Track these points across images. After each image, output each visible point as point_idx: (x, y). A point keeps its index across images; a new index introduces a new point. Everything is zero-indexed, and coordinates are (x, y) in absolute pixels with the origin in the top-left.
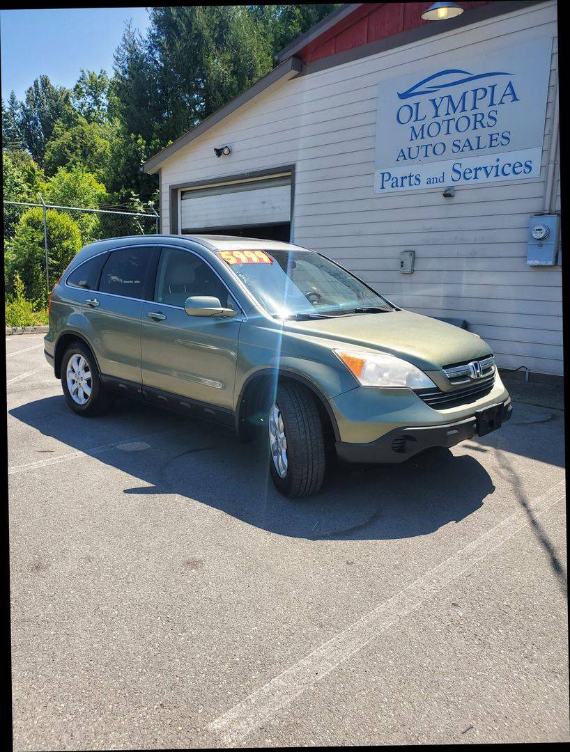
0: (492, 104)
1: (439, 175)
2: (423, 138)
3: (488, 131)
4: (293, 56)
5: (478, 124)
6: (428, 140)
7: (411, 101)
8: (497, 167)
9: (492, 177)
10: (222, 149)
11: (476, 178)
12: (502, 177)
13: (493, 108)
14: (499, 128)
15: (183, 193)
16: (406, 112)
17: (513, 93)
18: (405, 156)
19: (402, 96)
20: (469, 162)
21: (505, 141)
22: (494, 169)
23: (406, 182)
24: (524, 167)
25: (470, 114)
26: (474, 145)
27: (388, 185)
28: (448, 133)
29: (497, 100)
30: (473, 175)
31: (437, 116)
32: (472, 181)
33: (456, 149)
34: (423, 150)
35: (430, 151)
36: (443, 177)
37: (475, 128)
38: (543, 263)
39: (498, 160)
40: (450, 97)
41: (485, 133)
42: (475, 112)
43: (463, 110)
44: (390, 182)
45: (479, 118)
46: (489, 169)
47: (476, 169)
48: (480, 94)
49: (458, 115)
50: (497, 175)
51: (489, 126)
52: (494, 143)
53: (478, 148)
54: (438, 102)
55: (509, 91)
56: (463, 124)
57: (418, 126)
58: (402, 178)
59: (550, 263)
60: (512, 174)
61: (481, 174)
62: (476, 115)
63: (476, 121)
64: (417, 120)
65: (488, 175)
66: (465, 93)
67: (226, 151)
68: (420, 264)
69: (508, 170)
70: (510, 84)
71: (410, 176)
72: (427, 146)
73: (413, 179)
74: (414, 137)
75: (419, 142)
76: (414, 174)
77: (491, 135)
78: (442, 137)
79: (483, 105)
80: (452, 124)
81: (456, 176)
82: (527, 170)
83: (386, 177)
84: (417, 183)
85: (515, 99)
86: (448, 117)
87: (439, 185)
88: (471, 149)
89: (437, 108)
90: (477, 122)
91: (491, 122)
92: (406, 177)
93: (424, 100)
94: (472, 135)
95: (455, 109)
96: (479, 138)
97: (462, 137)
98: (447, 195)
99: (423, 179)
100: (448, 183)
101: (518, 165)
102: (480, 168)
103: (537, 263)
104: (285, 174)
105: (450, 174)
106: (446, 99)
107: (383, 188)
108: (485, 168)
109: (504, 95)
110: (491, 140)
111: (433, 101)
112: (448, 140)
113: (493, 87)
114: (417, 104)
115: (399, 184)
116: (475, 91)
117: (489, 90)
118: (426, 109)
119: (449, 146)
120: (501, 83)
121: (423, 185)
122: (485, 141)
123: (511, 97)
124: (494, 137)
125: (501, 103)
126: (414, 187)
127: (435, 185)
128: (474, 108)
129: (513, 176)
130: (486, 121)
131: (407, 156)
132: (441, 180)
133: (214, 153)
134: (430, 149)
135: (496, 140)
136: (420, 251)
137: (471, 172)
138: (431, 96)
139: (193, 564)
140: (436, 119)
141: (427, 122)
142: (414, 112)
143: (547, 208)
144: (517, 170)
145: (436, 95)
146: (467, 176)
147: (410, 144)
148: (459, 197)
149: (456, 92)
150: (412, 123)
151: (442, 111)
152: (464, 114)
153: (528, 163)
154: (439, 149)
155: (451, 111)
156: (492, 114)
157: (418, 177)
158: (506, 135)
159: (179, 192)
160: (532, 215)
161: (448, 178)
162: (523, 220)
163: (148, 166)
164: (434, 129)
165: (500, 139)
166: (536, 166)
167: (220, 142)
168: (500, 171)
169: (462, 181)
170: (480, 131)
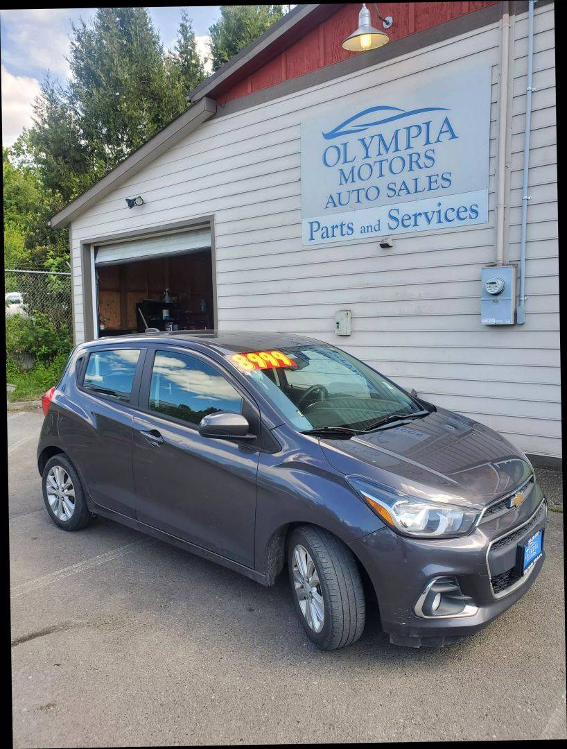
0: (428, 142)
1: (374, 223)
2: (353, 181)
3: (425, 172)
4: (206, 96)
5: (414, 165)
6: (359, 184)
7: (337, 141)
8: (439, 212)
9: (434, 225)
10: (135, 200)
11: (416, 225)
12: (445, 224)
13: (429, 147)
14: (438, 169)
15: (95, 249)
16: (332, 156)
17: (451, 130)
18: (334, 202)
19: (328, 136)
20: (408, 207)
21: (445, 184)
22: (436, 215)
23: (337, 231)
24: (469, 212)
25: (404, 153)
26: (412, 189)
27: (317, 235)
28: (381, 175)
29: (433, 138)
30: (412, 222)
31: (367, 157)
32: (411, 229)
33: (391, 193)
34: (354, 196)
35: (363, 197)
36: (379, 225)
37: (411, 170)
38: (501, 322)
39: (440, 204)
40: (380, 136)
41: (422, 175)
42: (410, 151)
43: (397, 150)
44: (320, 232)
45: (415, 158)
46: (430, 215)
47: (415, 216)
48: (414, 131)
49: (391, 155)
50: (439, 221)
51: (426, 167)
52: (434, 186)
53: (416, 191)
54: (367, 141)
55: (445, 128)
56: (397, 165)
57: (347, 168)
58: (333, 227)
59: (510, 321)
60: (456, 220)
61: (422, 220)
62: (411, 155)
63: (411, 162)
64: (345, 161)
65: (429, 221)
66: (397, 131)
67: (139, 202)
68: (360, 325)
69: (451, 215)
70: (447, 121)
71: (342, 225)
72: (358, 190)
73: (345, 228)
74: (343, 182)
75: (350, 186)
76: (346, 222)
77: (430, 177)
78: (375, 180)
79: (418, 145)
80: (386, 165)
81: (393, 224)
82: (473, 215)
83: (315, 226)
84: (350, 232)
85: (454, 136)
86: (380, 158)
87: (377, 234)
88: (409, 193)
89: (367, 148)
90: (413, 163)
91: (429, 163)
92: (337, 226)
93: (352, 140)
94: (408, 177)
95: (387, 149)
96: (416, 180)
97: (398, 180)
98: (384, 246)
99: (357, 228)
100: (385, 230)
101: (462, 209)
102: (420, 214)
103: (493, 321)
104: (204, 225)
105: (386, 221)
106: (377, 139)
107: (312, 239)
108: (426, 214)
109: (441, 132)
110: (430, 182)
111: (362, 140)
112: (382, 184)
113: (428, 124)
114: (345, 145)
115: (330, 234)
117: (424, 127)
118: (355, 150)
119: (384, 191)
120: (437, 119)
121: (357, 234)
122: (423, 183)
123: (448, 135)
124: (433, 179)
125: (438, 141)
126: (346, 237)
127: (370, 235)
128: (409, 147)
129: (457, 222)
130: (422, 161)
131: (337, 203)
132: (377, 228)
133: (126, 205)
134: (362, 194)
135: (436, 182)
136: (357, 310)
137: (410, 218)
138: (360, 135)
140: (368, 161)
141: (357, 164)
142: (342, 152)
143: (500, 257)
144: (462, 215)
145: (366, 134)
146: (406, 223)
147: (340, 189)
148: (399, 247)
149: (387, 131)
150: (340, 165)
151: (373, 151)
152: (397, 154)
153: (474, 208)
155: (383, 151)
156: (429, 154)
157: (351, 226)
158: (446, 176)
159: (92, 247)
160: (483, 266)
161: (384, 225)
162: (473, 273)
163: (55, 221)
164: (365, 172)
165: (440, 181)
166: (482, 210)
167: (131, 191)
168: (442, 217)
169: (400, 228)
170: (417, 173)
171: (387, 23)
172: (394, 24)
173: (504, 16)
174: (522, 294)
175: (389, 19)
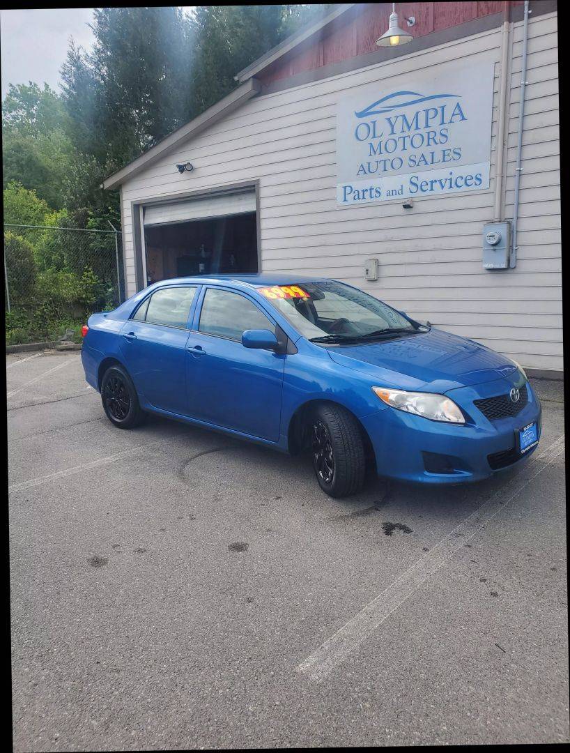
0: (443, 123)
1: (398, 188)
2: (381, 153)
3: (440, 147)
4: (254, 77)
5: (431, 141)
6: (385, 156)
7: (368, 119)
8: (451, 179)
9: (446, 190)
11: (432, 190)
12: (455, 189)
13: (443, 126)
14: (451, 145)
15: (144, 209)
16: (363, 131)
17: (461, 113)
18: (365, 170)
19: (360, 115)
20: (426, 175)
21: (456, 157)
22: (448, 181)
23: (367, 194)
24: (474, 180)
25: (423, 131)
27: (350, 197)
28: (404, 149)
29: (447, 120)
30: (429, 187)
31: (393, 133)
32: (428, 193)
33: (412, 164)
34: (381, 165)
35: (388, 166)
36: (402, 189)
37: (429, 145)
38: (498, 267)
39: (451, 173)
40: (404, 116)
41: (438, 149)
42: (428, 129)
43: (417, 128)
44: (352, 195)
45: (432, 135)
46: (443, 182)
47: (432, 182)
48: (431, 113)
49: (413, 132)
50: (451, 187)
51: (441, 143)
52: (447, 158)
53: (433, 163)
54: (393, 120)
55: (457, 112)
56: (417, 141)
57: (376, 143)
58: (363, 191)
59: (504, 266)
60: (465, 186)
61: (437, 186)
62: (429, 133)
63: (429, 138)
64: (374, 137)
65: (443, 187)
66: (418, 113)
67: (188, 167)
68: (385, 271)
69: (461, 182)
70: (458, 105)
71: (371, 189)
72: (385, 161)
73: (373, 192)
74: (372, 153)
75: (378, 157)
76: (375, 187)
77: (444, 151)
78: (398, 153)
79: (435, 124)
80: (408, 140)
81: (414, 189)
82: (478, 182)
83: (348, 190)
84: (378, 195)
85: (463, 119)
86: (403, 135)
87: (398, 197)
88: (427, 164)
89: (392, 126)
90: (430, 139)
91: (443, 139)
92: (367, 190)
93: (380, 118)
94: (426, 151)
95: (409, 128)
96: (433, 153)
97: (418, 153)
98: (407, 207)
99: (382, 191)
100: (407, 194)
101: (469, 178)
102: (435, 181)
103: (491, 266)
104: (250, 189)
105: (407, 186)
106: (400, 119)
107: (345, 200)
108: (440, 181)
109: (453, 115)
110: (444, 155)
111: (389, 119)
112: (405, 156)
113: (443, 108)
114: (374, 123)
115: (361, 196)
116: (427, 111)
117: (440, 111)
118: (382, 127)
119: (406, 162)
120: (450, 104)
121: (383, 197)
122: (439, 156)
123: (459, 117)
124: (446, 153)
125: (451, 122)
126: (375, 199)
127: (394, 197)
128: (427, 126)
129: (465, 188)
130: (438, 138)
131: (367, 171)
132: (400, 192)
133: (177, 170)
134: (388, 164)
135: (448, 155)
136: (383, 259)
137: (427, 184)
138: (388, 115)
139: (239, 547)
140: (392, 136)
141: (384, 139)
142: (372, 130)
143: (497, 216)
144: (469, 182)
145: (391, 114)
146: (424, 188)
147: (368, 159)
148: (419, 207)
149: (410, 112)
150: (370, 140)
151: (398, 128)
152: (417, 131)
153: (479, 176)
154: (397, 163)
155: (406, 128)
156: (443, 132)
157: (378, 190)
158: (456, 151)
159: (141, 208)
160: (485, 223)
161: (406, 190)
162: (477, 228)
163: (108, 184)
164: (391, 146)
165: (452, 154)
166: (485, 178)
167: (182, 159)
168: (453, 183)
169: (420, 193)
170: (433, 147)
171: (411, 23)
172: (417, 24)
173: (506, 23)
174: (514, 245)
175: (413, 19)
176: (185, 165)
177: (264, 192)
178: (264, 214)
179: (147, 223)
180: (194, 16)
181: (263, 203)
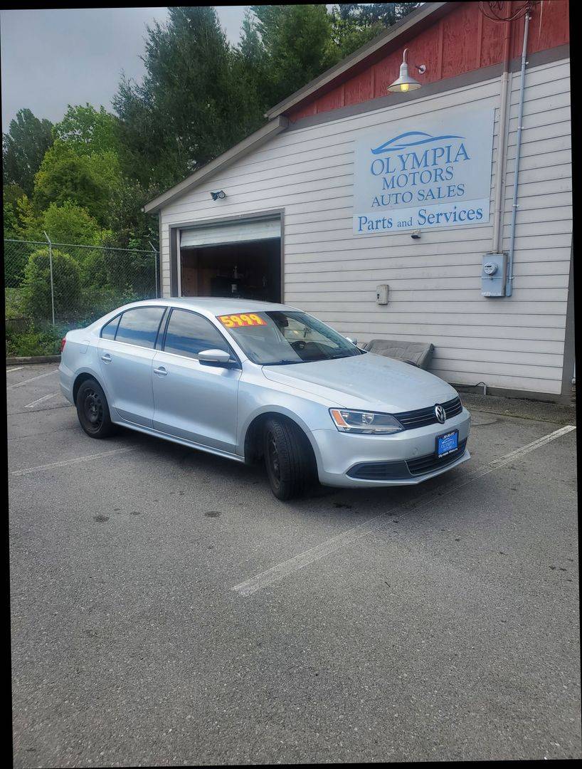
0: (449, 161)
1: (408, 220)
2: (393, 187)
3: (446, 183)
4: (281, 114)
5: (438, 178)
6: (397, 190)
7: (383, 156)
8: (455, 213)
9: (451, 222)
11: (438, 222)
12: (459, 222)
13: (450, 164)
14: (455, 181)
15: (181, 232)
16: (378, 167)
17: (465, 153)
18: (379, 202)
19: (375, 152)
20: (433, 208)
21: (461, 192)
22: (453, 215)
23: (380, 225)
24: (476, 214)
25: (431, 168)
26: (436, 195)
27: (365, 227)
28: (414, 184)
29: (452, 158)
30: (435, 219)
31: (404, 169)
32: (435, 225)
33: (421, 198)
34: (393, 199)
35: (400, 199)
36: (411, 221)
37: (436, 181)
38: (494, 295)
39: (456, 208)
40: (414, 154)
41: (444, 185)
42: (435, 167)
43: (426, 165)
44: (367, 225)
45: (439, 172)
46: (448, 215)
47: (438, 215)
48: (439, 153)
49: (422, 169)
50: (455, 220)
51: (447, 179)
52: (452, 193)
53: (439, 197)
54: (405, 158)
55: (461, 152)
56: (426, 177)
57: (389, 177)
58: (377, 221)
59: (500, 294)
60: (467, 220)
61: (442, 218)
62: (436, 170)
64: (388, 172)
65: (448, 220)
66: (427, 151)
67: (221, 195)
68: (394, 296)
69: (464, 216)
70: (462, 146)
71: (384, 220)
72: (397, 194)
73: (386, 222)
74: (386, 187)
75: (391, 191)
76: (387, 218)
77: (449, 187)
78: (409, 187)
79: (442, 162)
80: (417, 176)
81: (422, 221)
82: (479, 217)
83: (363, 220)
84: (390, 225)
85: (467, 158)
86: (413, 171)
87: (408, 228)
88: (434, 198)
89: (404, 163)
90: (437, 176)
91: (449, 176)
92: (380, 221)
93: (394, 156)
94: (433, 186)
95: (419, 165)
96: (439, 189)
97: (427, 188)
98: (415, 237)
99: (395, 223)
100: (415, 226)
101: (471, 212)
102: (441, 214)
103: (489, 294)
104: (275, 217)
105: (416, 219)
106: (411, 156)
107: (361, 230)
108: (445, 214)
109: (458, 154)
110: (449, 191)
111: (401, 157)
112: (415, 190)
113: (449, 147)
114: (388, 159)
115: (375, 227)
116: (435, 150)
117: (446, 150)
118: (395, 163)
119: (416, 196)
120: (455, 145)
121: (395, 228)
122: (444, 191)
123: (463, 157)
124: (451, 189)
125: (456, 161)
126: (387, 229)
127: (405, 228)
128: (435, 164)
129: (467, 221)
130: (444, 175)
131: (381, 204)
132: (409, 223)
133: (211, 197)
134: (400, 197)
135: (453, 191)
136: (393, 285)
137: (434, 217)
138: (400, 153)
140: (404, 172)
141: (396, 174)
142: (386, 165)
143: (495, 248)
144: (471, 216)
145: (404, 152)
146: (431, 220)
147: (383, 192)
148: (427, 237)
149: (419, 151)
150: (384, 175)
151: (409, 164)
152: (426, 168)
153: (479, 211)
154: (407, 197)
155: (416, 165)
156: (449, 170)
157: (390, 221)
158: (461, 187)
159: (178, 231)
160: (485, 254)
161: (415, 221)
162: (477, 258)
163: (148, 208)
164: (402, 181)
165: (456, 190)
166: (485, 213)
167: (216, 187)
168: (457, 217)
169: (427, 224)
170: (440, 183)
171: (422, 70)
172: (427, 71)
173: (505, 73)
174: (510, 275)
175: (423, 67)
176: (219, 193)
177: (288, 220)
178: (288, 240)
179: (184, 244)
180: (240, 49)
181: (288, 230)
